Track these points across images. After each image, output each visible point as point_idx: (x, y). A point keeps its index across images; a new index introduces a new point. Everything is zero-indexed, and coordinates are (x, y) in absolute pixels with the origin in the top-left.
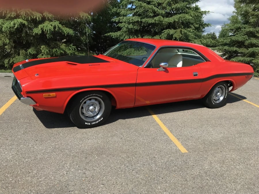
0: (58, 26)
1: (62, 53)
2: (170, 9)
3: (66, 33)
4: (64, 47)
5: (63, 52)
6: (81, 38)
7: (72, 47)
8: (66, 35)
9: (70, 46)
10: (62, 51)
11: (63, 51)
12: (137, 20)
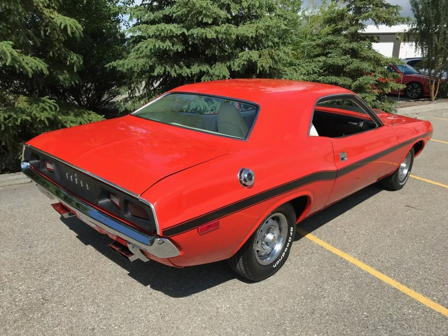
0: (12, 55)
1: (26, 120)
2: (238, 9)
3: (29, 70)
4: (26, 104)
5: (29, 118)
6: (59, 78)
7: (49, 103)
8: (31, 76)
9: (43, 102)
10: (24, 117)
11: (27, 116)
12: (180, 33)
